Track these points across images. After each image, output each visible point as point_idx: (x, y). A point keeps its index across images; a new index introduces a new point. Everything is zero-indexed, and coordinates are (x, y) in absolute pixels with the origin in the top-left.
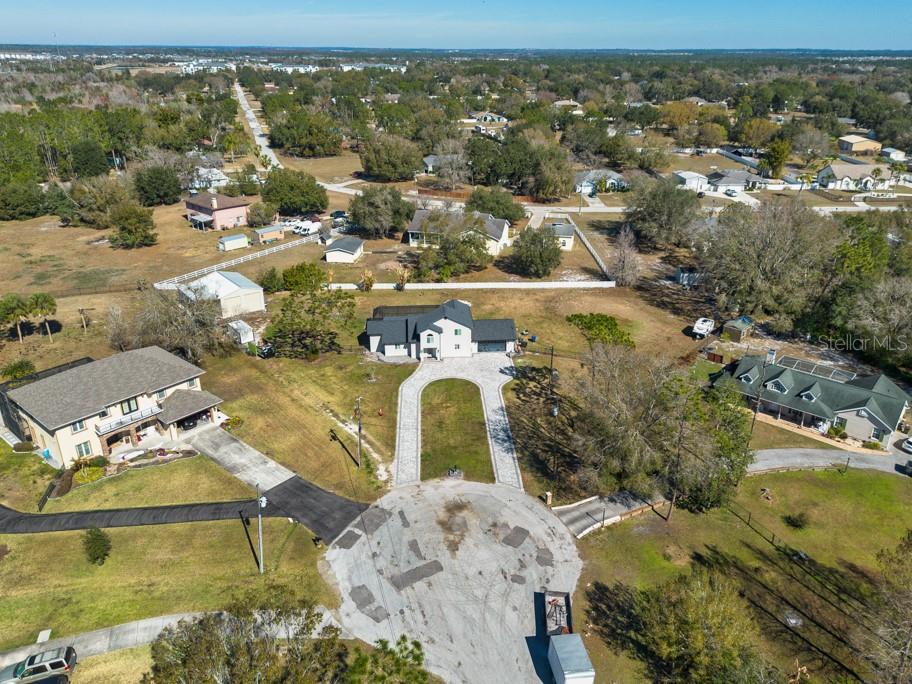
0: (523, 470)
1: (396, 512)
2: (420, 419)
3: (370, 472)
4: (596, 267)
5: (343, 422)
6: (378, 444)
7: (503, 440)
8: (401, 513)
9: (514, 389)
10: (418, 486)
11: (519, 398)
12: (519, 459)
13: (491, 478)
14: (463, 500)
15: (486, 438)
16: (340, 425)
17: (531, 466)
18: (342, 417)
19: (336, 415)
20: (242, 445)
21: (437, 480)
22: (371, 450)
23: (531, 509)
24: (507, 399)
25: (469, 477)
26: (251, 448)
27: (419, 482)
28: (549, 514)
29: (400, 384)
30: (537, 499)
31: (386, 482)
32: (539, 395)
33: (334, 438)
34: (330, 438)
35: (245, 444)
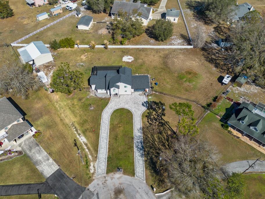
0: (146, 168)
1: (95, 193)
2: (108, 134)
3: (87, 167)
5: (79, 134)
6: (91, 149)
7: (141, 149)
8: (97, 194)
9: (146, 116)
10: (105, 177)
11: (148, 122)
12: (146, 161)
13: (132, 173)
14: (122, 187)
15: (133, 147)
16: (78, 136)
17: (150, 166)
18: (79, 132)
19: (77, 130)
20: (40, 148)
21: (112, 174)
22: (88, 153)
23: (147, 194)
24: (143, 122)
25: (125, 173)
26: (44, 150)
27: (105, 175)
28: (153, 196)
29: (102, 111)
30: (150, 188)
31: (93, 174)
32: (156, 120)
33: (76, 145)
34: (74, 145)
35: (41, 148)
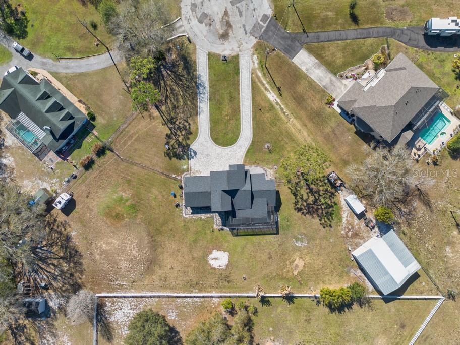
0: (195, 62)
1: (248, 34)
2: (241, 105)
3: (260, 62)
4: (101, 339)
5: (277, 103)
6: (259, 84)
7: (201, 85)
8: (246, 34)
9: (191, 133)
10: (240, 51)
11: (189, 124)
12: (195, 70)
13: (210, 55)
14: (221, 40)
15: (210, 87)
16: (279, 101)
17: (190, 65)
18: (278, 107)
19: (282, 109)
21: (232, 55)
22: (262, 79)
23: (196, 35)
24: (196, 123)
25: (219, 55)
26: (316, 81)
27: (240, 53)
28: (190, 33)
30: (192, 41)
31: (253, 54)
32: (179, 128)
33: (279, 89)
34: (282, 89)
35: (320, 84)
